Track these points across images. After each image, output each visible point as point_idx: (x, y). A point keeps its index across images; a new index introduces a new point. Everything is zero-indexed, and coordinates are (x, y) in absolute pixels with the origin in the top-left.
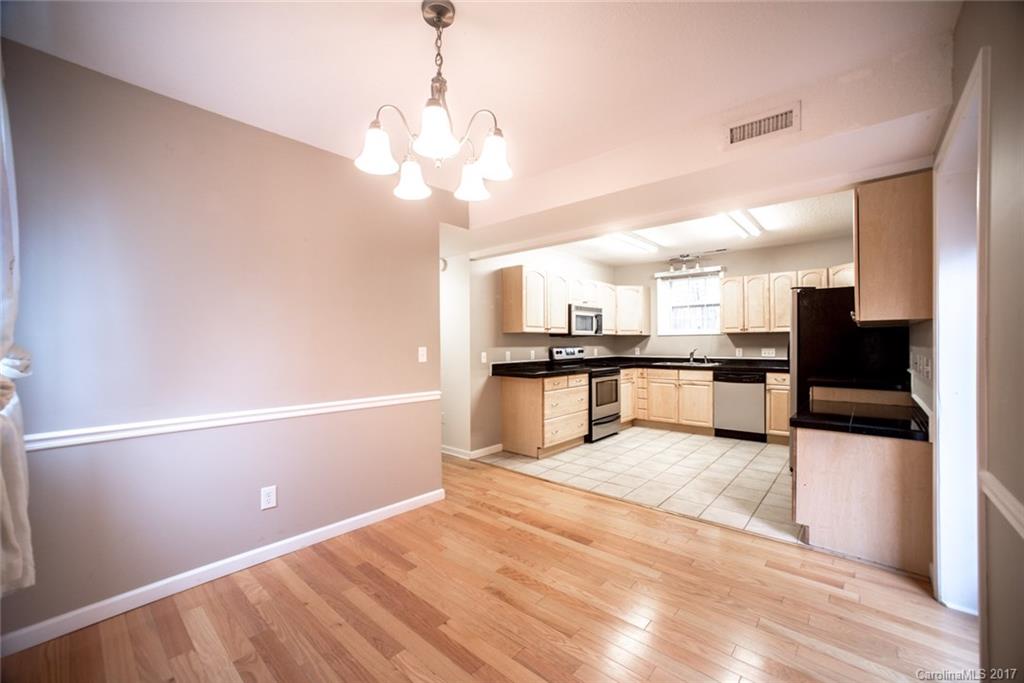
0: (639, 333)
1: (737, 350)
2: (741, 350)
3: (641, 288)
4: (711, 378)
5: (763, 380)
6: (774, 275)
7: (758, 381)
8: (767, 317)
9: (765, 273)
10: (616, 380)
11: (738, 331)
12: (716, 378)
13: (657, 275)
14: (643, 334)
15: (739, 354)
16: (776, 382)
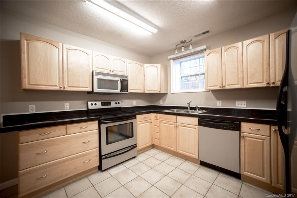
0: (158, 92)
1: (218, 101)
2: (221, 101)
3: (159, 65)
4: (197, 123)
5: (238, 128)
6: (246, 42)
7: (233, 129)
8: (241, 76)
9: (240, 42)
10: (132, 123)
11: (218, 88)
12: (200, 124)
13: (170, 57)
14: (161, 92)
15: (219, 105)
16: (250, 131)
